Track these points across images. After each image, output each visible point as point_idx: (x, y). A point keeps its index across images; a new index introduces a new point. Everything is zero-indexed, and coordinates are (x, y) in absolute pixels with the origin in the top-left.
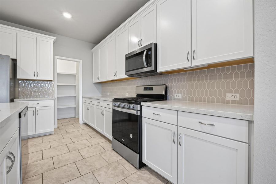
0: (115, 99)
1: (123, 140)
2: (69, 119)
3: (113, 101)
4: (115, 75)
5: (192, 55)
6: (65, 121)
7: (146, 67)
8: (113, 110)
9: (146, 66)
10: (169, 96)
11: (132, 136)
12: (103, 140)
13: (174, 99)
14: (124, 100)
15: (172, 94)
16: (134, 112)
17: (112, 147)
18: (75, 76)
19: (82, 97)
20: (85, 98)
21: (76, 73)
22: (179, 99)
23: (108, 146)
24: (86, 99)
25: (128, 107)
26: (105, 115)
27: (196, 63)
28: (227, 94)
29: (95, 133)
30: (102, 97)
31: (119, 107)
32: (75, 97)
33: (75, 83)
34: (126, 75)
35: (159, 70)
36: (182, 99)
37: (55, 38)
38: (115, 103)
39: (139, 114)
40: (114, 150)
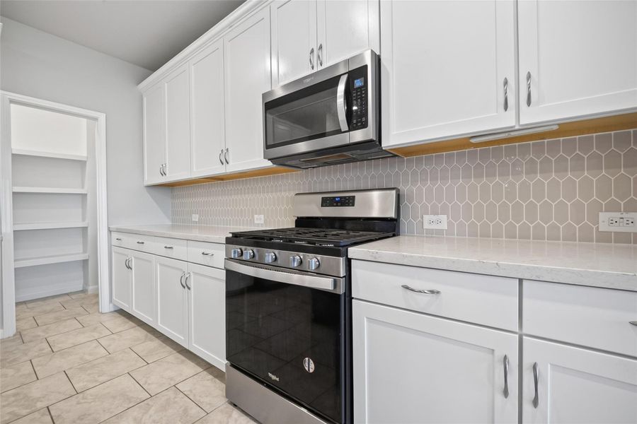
0: (235, 235)
1: (274, 377)
2: (61, 299)
3: (229, 241)
4: (224, 162)
5: (520, 90)
6: (47, 306)
7: (347, 129)
8: (229, 272)
9: (344, 127)
10: (405, 220)
11: (312, 366)
12: (190, 368)
13: (422, 231)
15: (415, 218)
16: (325, 284)
17: (227, 397)
18: (82, 163)
19: (109, 228)
20: (120, 231)
21: (85, 155)
22: (440, 232)
23: (212, 392)
24: (123, 237)
25: (296, 265)
26: (192, 289)
28: (600, 213)
29: (156, 343)
30: (173, 227)
31: (253, 262)
32: (85, 229)
33: (83, 187)
34: (265, 158)
35: (386, 144)
36: (451, 232)
38: (237, 248)
39: (341, 289)
40: (235, 405)
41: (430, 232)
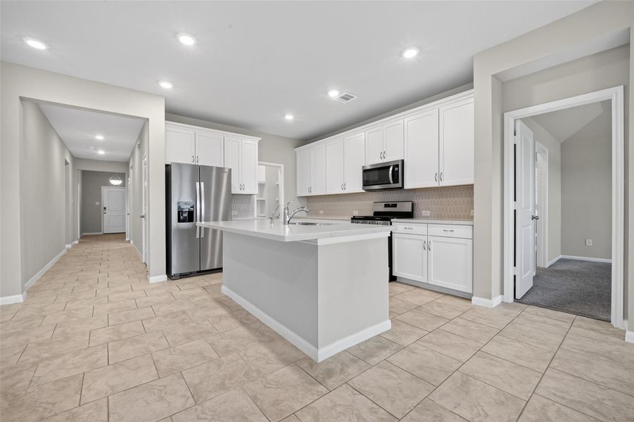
4: (343, 188)
5: (439, 176)
7: (392, 183)
10: (416, 213)
13: (422, 217)
15: (420, 211)
21: (265, 181)
27: (443, 184)
35: (405, 188)
37: (260, 139)
41: (424, 217)
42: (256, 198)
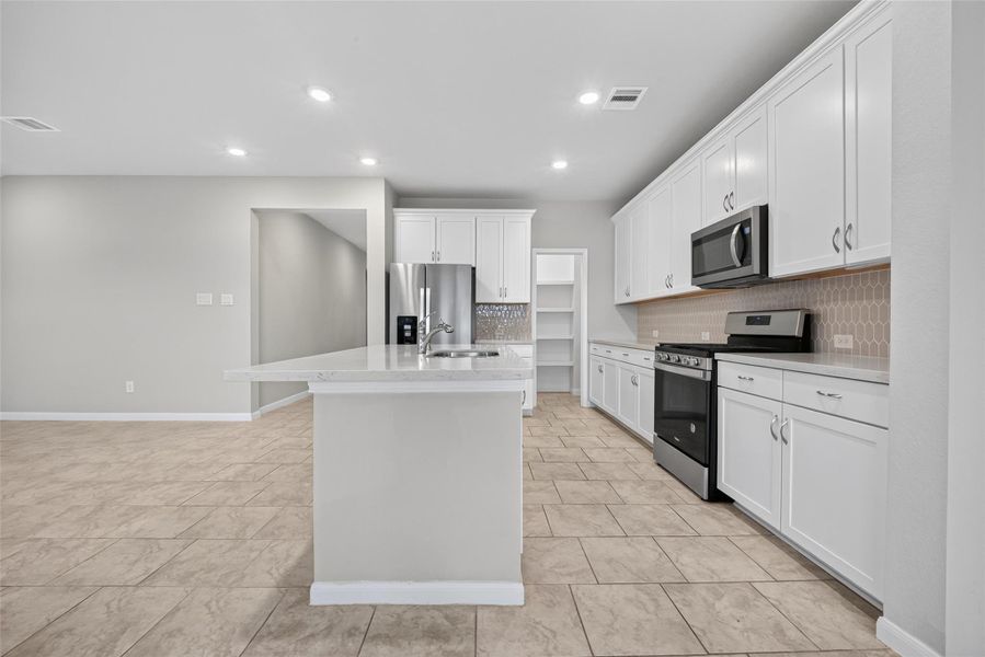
0: (662, 345)
1: (677, 439)
3: (657, 348)
4: (669, 286)
6: (550, 398)
7: (740, 265)
8: (657, 371)
9: (737, 263)
10: (821, 338)
11: (694, 428)
13: (833, 351)
14: (688, 348)
15: (829, 337)
16: (698, 374)
17: (655, 459)
18: (571, 286)
19: (588, 340)
20: (595, 342)
21: (573, 280)
22: (847, 351)
23: (647, 458)
24: (597, 347)
26: (639, 385)
30: (639, 342)
31: (667, 362)
32: (571, 341)
33: (571, 306)
34: (693, 284)
36: (856, 351)
38: (660, 353)
39: (708, 378)
40: (659, 465)
41: (840, 351)
42: (534, 309)
